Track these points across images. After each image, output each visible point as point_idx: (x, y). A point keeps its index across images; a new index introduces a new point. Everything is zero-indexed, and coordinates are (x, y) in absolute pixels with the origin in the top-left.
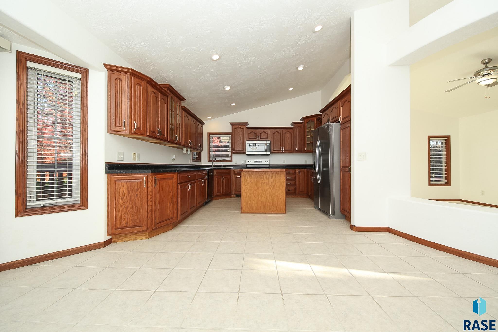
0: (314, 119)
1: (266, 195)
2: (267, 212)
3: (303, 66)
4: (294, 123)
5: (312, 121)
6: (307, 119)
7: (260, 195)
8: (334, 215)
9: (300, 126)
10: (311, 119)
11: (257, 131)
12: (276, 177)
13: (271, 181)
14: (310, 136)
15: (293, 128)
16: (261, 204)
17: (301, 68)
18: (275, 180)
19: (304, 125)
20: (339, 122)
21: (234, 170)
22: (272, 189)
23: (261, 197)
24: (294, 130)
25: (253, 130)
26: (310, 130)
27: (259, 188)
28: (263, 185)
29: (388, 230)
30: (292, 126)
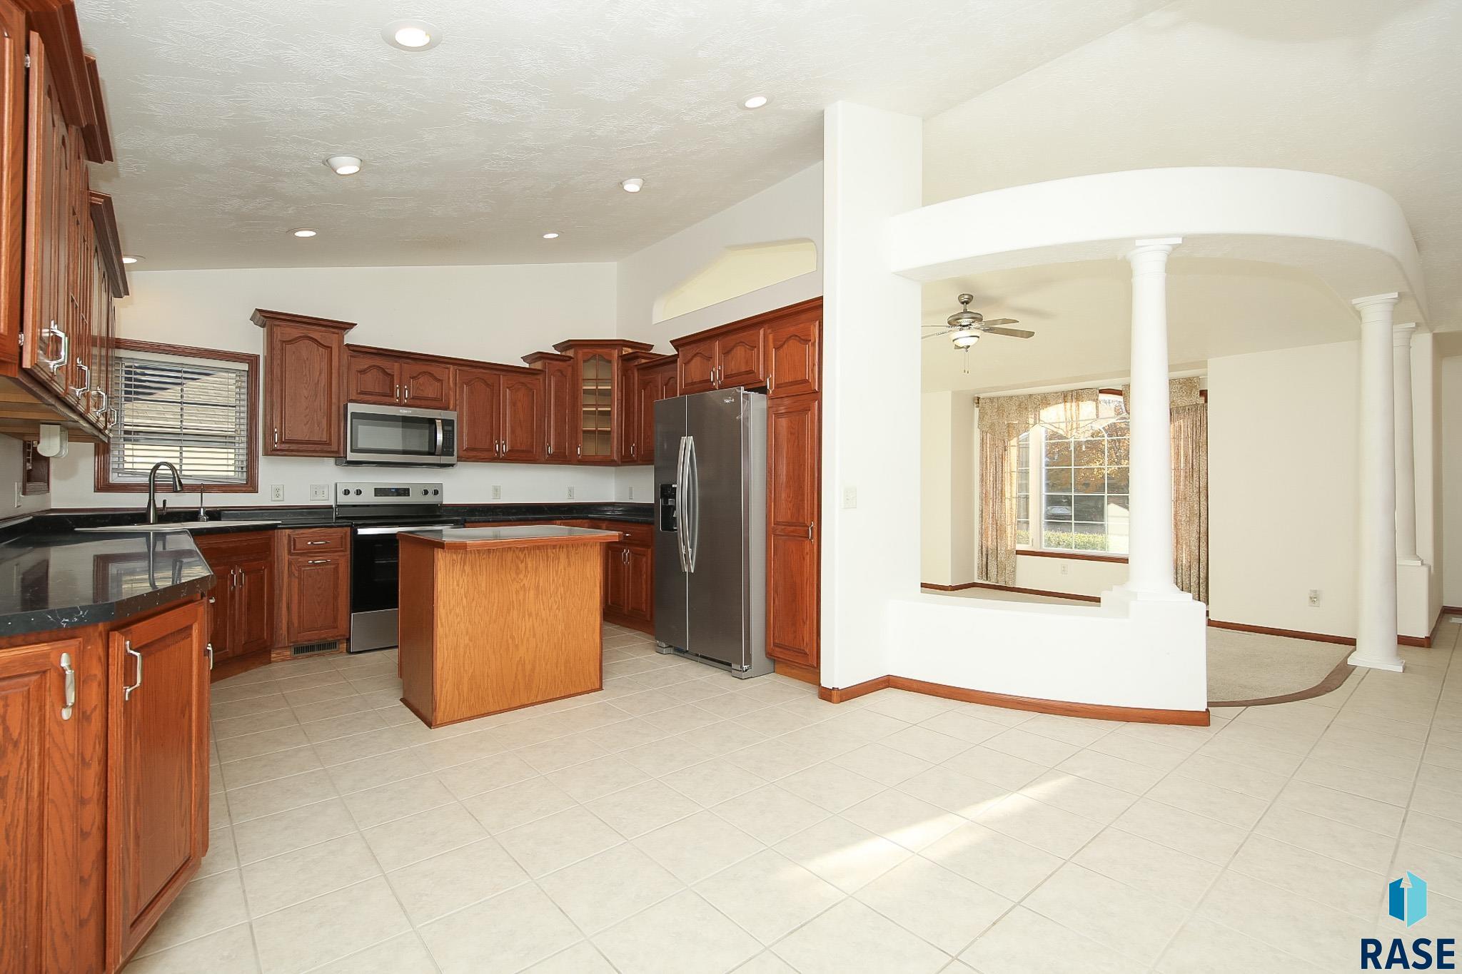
0: (611, 355)
1: (534, 636)
2: (539, 699)
3: (640, 181)
4: (541, 356)
5: (602, 358)
6: (586, 350)
7: (512, 638)
8: (750, 667)
9: (559, 370)
10: (599, 350)
11: (397, 365)
12: (569, 562)
13: (553, 580)
14: (594, 409)
15: (537, 374)
16: (516, 674)
17: (632, 186)
18: (569, 574)
19: (575, 372)
20: (763, 390)
21: (287, 531)
22: (558, 608)
23: (517, 646)
24: (541, 380)
25: (379, 362)
26: (595, 388)
27: (509, 611)
28: (524, 599)
29: (889, 682)
30: (527, 366)
